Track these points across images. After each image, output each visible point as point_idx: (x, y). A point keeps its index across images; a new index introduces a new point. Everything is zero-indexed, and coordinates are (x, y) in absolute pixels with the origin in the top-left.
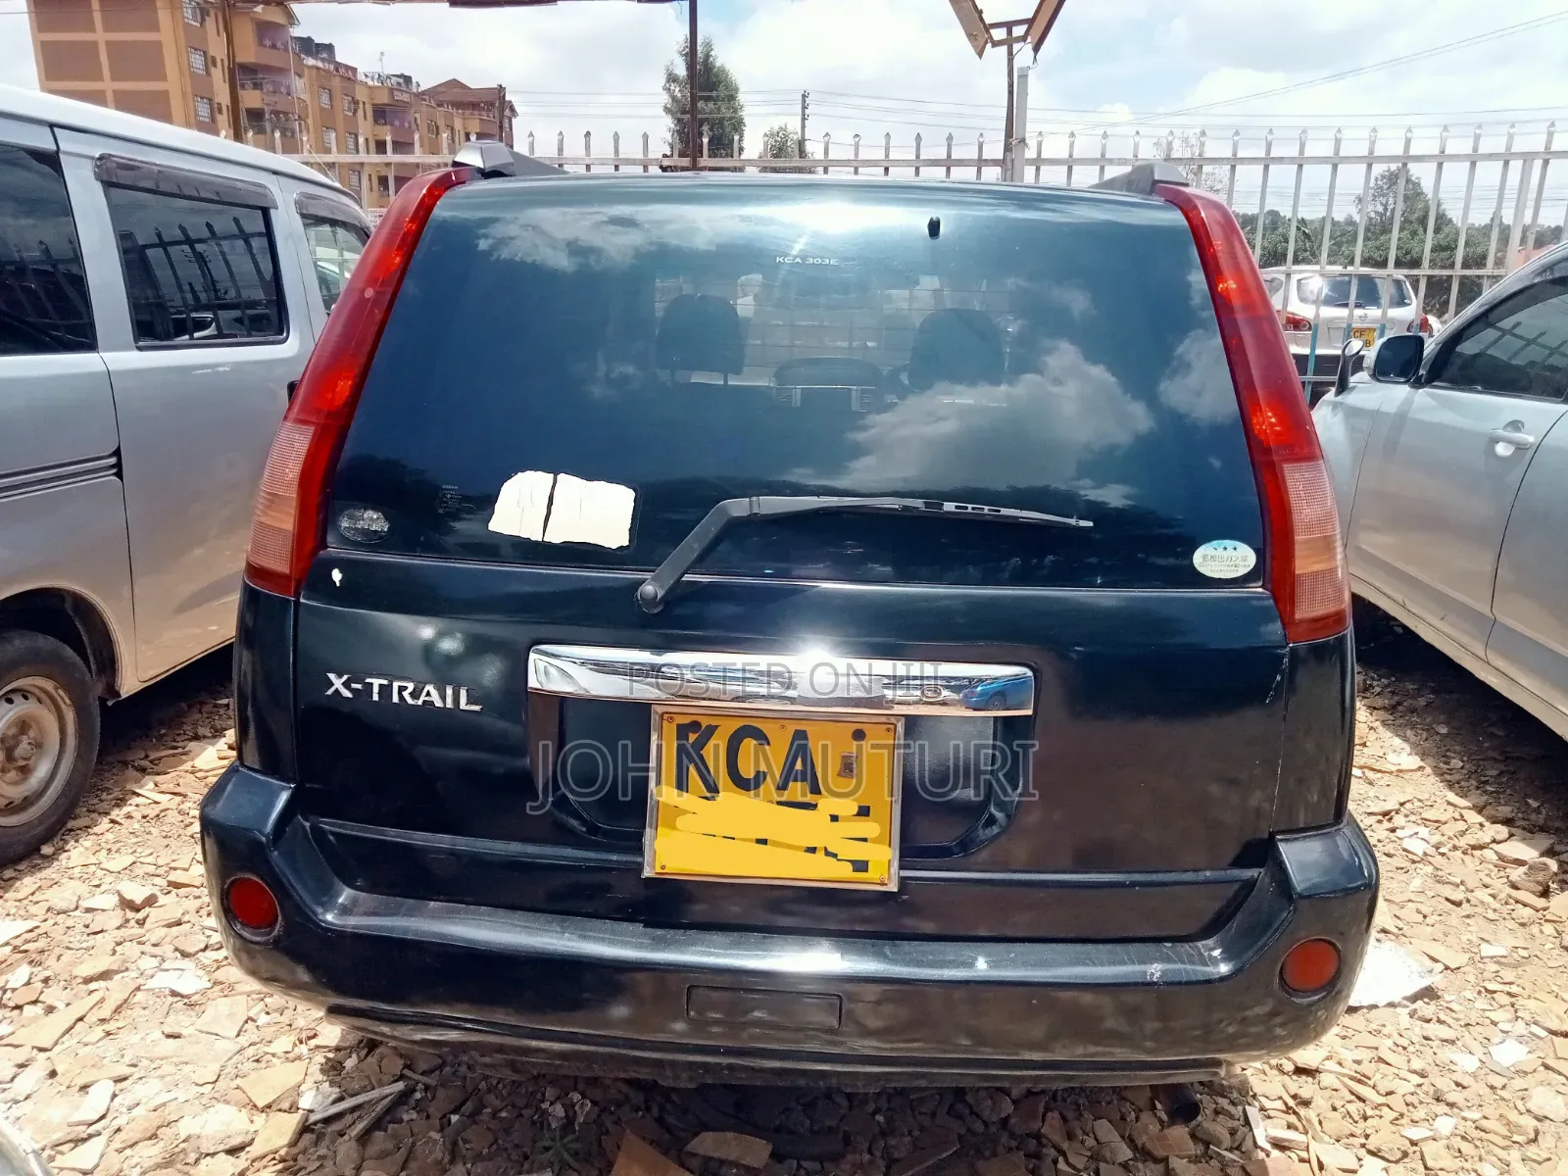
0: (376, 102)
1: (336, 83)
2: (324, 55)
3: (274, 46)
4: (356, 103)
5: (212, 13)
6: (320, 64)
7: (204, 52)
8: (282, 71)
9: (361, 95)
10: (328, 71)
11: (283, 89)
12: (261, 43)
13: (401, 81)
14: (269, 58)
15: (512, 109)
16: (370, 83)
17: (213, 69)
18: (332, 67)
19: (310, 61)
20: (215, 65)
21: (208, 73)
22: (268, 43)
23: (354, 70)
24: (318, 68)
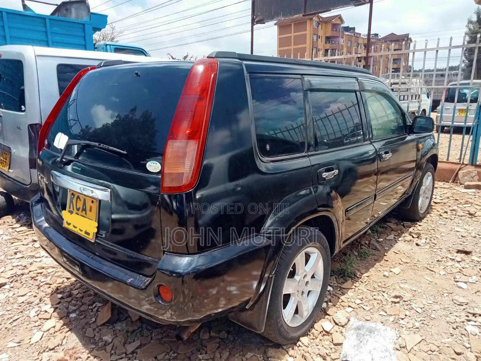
0: (365, 43)
1: (354, 38)
2: (352, 31)
3: (336, 30)
4: (358, 44)
5: (321, 24)
6: (349, 34)
7: (317, 35)
8: (338, 37)
9: (360, 41)
10: (351, 36)
11: (337, 43)
12: (332, 30)
13: (374, 35)
14: (335, 34)
15: (411, 40)
16: (364, 37)
17: (319, 39)
18: (353, 34)
19: (347, 33)
20: (319, 38)
21: (317, 40)
22: (335, 30)
23: (360, 34)
24: (348, 35)
